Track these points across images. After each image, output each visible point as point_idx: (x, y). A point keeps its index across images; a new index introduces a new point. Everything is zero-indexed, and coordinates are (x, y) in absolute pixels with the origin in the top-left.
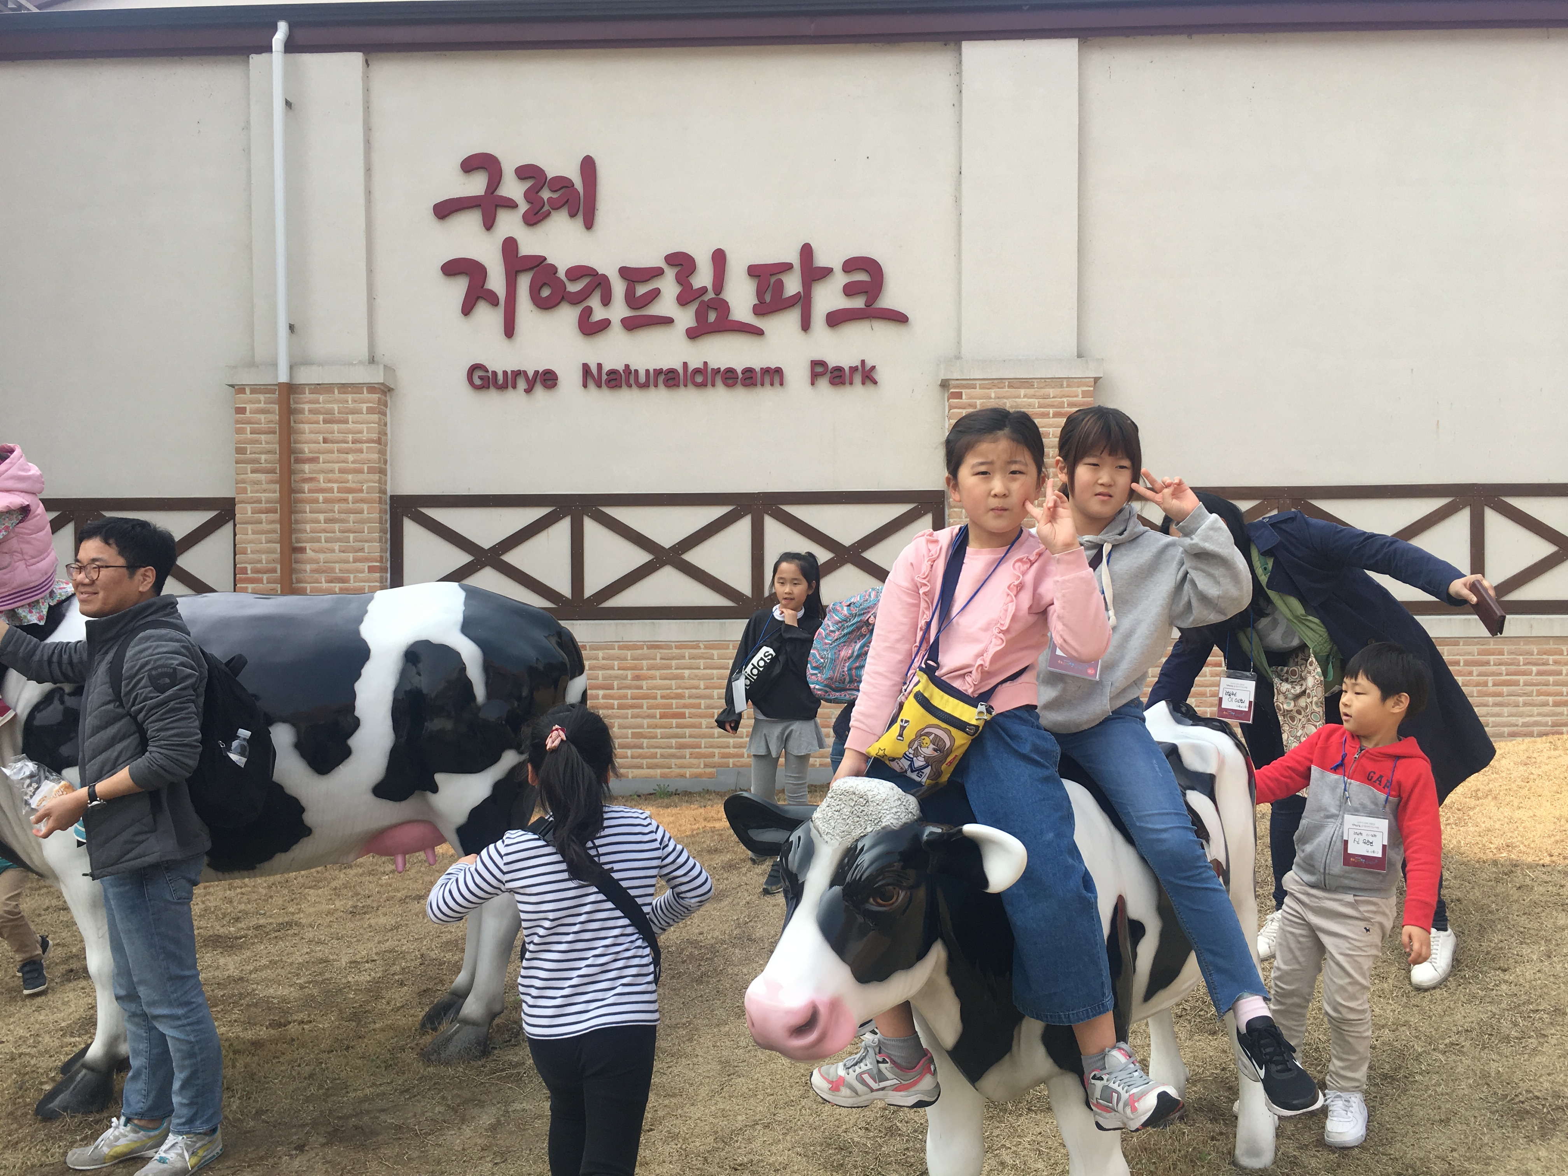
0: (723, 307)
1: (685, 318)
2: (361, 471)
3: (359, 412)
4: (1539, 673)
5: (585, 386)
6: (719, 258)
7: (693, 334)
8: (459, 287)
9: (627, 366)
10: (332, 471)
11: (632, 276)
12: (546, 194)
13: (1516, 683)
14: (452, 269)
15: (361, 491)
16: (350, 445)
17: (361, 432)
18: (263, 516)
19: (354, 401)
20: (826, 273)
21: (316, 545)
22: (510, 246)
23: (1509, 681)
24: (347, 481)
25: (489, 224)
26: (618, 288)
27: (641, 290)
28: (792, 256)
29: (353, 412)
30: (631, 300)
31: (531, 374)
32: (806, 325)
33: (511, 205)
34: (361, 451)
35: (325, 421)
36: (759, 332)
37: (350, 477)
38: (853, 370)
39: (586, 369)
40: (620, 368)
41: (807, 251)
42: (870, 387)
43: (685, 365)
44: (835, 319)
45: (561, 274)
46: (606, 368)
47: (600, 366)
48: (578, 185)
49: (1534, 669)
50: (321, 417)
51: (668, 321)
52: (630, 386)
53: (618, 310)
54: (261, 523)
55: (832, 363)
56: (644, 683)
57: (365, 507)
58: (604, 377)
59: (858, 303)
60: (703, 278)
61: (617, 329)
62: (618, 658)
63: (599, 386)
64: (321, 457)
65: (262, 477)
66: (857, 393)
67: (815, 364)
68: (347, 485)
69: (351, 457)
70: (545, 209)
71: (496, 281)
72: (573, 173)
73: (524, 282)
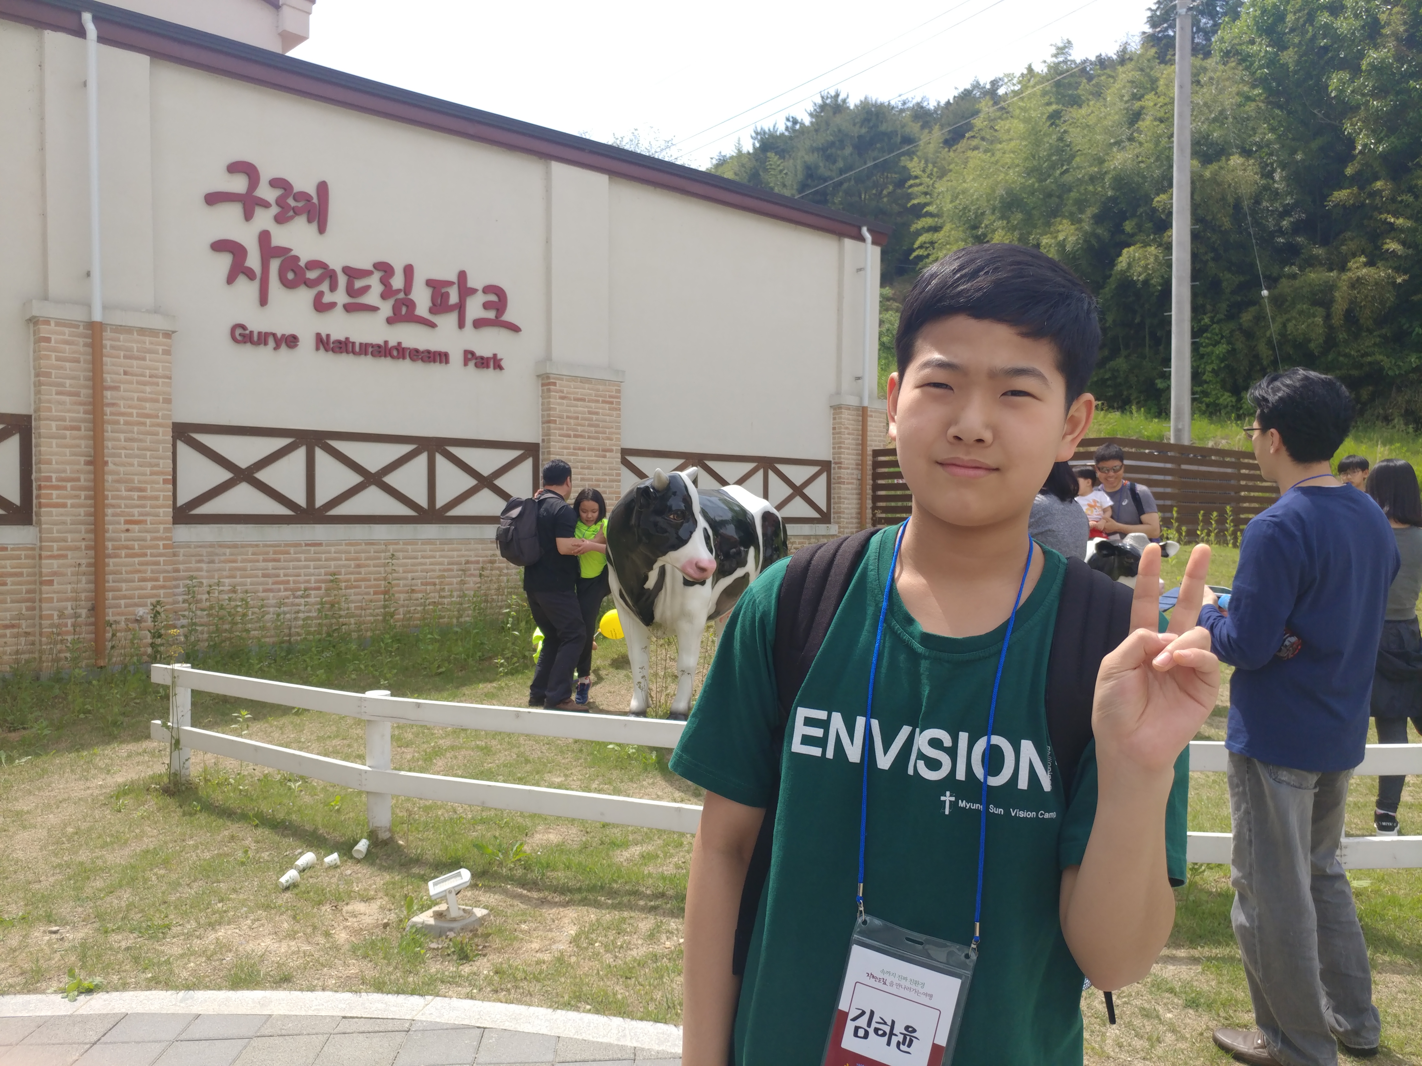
0: (411, 305)
1: (386, 309)
2: (157, 401)
3: (156, 352)
5: (317, 349)
6: (409, 271)
7: (390, 321)
8: (224, 261)
9: (347, 339)
10: (132, 399)
11: (352, 273)
12: (291, 202)
14: (220, 246)
15: (157, 417)
16: (147, 379)
17: (157, 369)
18: (68, 433)
19: (151, 343)
20: (473, 291)
21: (117, 459)
22: (264, 237)
24: (145, 408)
25: (248, 216)
26: (342, 280)
27: (358, 284)
28: (453, 277)
29: (151, 352)
30: (351, 291)
31: (279, 336)
32: (461, 325)
33: (266, 205)
34: (157, 384)
35: (126, 357)
36: (432, 325)
37: (148, 405)
38: (488, 359)
39: (318, 336)
40: (343, 339)
41: (462, 276)
42: (498, 370)
43: (386, 342)
44: (479, 324)
45: (302, 263)
46: (333, 338)
47: (328, 336)
48: (315, 200)
50: (122, 354)
51: (374, 309)
52: (347, 352)
53: (340, 297)
54: (65, 438)
55: (479, 353)
56: (363, 570)
57: (161, 430)
58: (332, 345)
59: (491, 315)
60: (398, 282)
61: (339, 309)
62: (346, 552)
63: (326, 350)
64: (122, 386)
65: (67, 399)
66: (490, 373)
67: (466, 352)
68: (145, 411)
69: (148, 389)
70: (291, 213)
71: (254, 261)
72: (312, 191)
73: (275, 265)
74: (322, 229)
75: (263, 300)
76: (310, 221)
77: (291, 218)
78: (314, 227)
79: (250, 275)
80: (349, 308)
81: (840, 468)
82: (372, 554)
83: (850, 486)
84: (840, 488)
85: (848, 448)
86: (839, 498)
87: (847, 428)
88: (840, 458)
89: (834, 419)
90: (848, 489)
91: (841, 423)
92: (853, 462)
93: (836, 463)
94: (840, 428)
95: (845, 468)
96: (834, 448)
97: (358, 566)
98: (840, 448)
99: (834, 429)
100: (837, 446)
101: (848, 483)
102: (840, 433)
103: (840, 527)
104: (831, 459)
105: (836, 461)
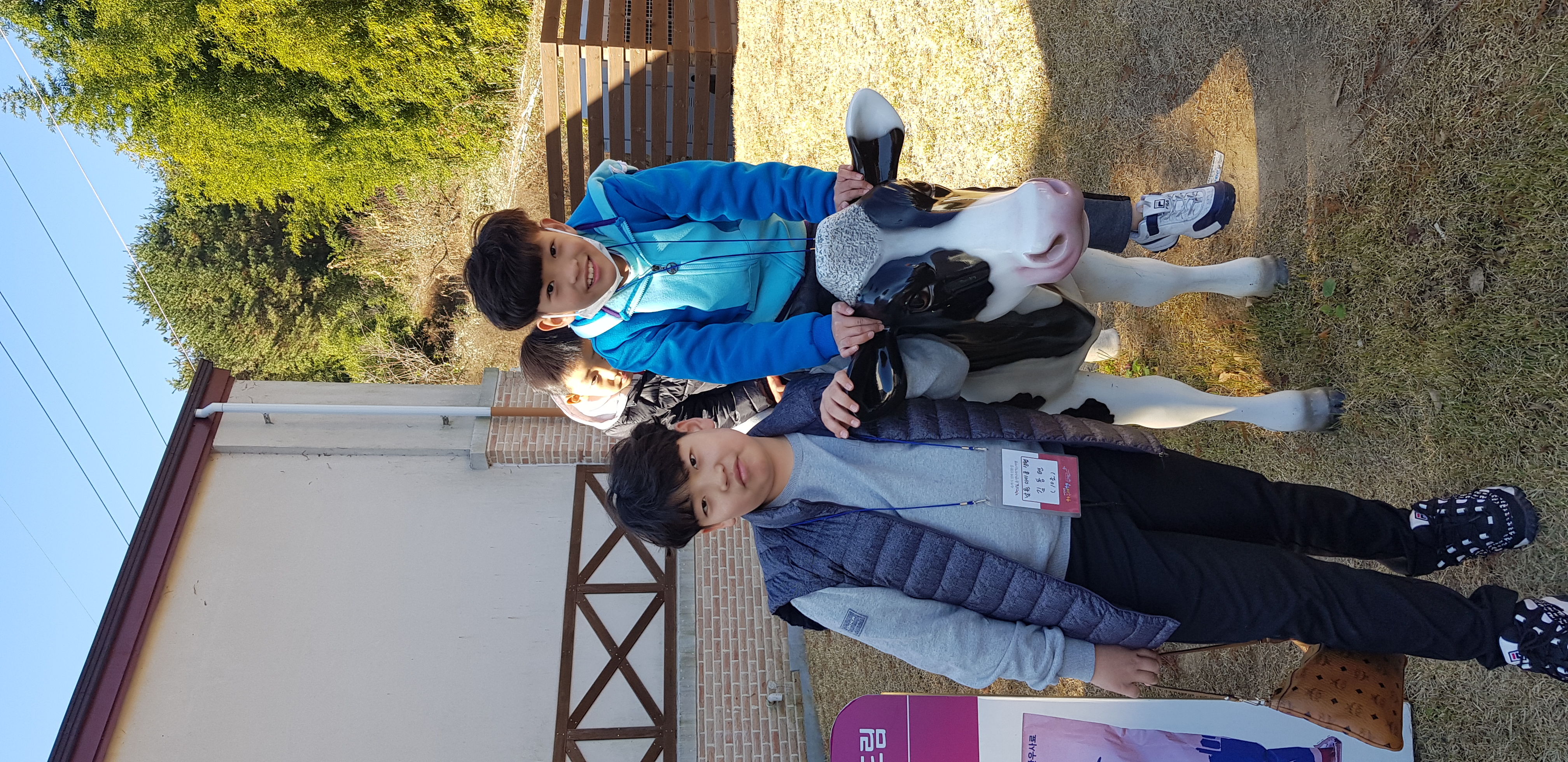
4: (724, 545)
13: (732, 560)
23: (730, 565)
49: (720, 549)
81: (589, 453)
85: (558, 438)
87: (525, 442)
88: (573, 454)
89: (510, 461)
91: (517, 453)
93: (581, 459)
94: (524, 453)
95: (589, 446)
96: (557, 462)
98: (556, 453)
99: (525, 461)
100: (553, 457)
102: (533, 455)
104: (575, 464)
105: (577, 458)
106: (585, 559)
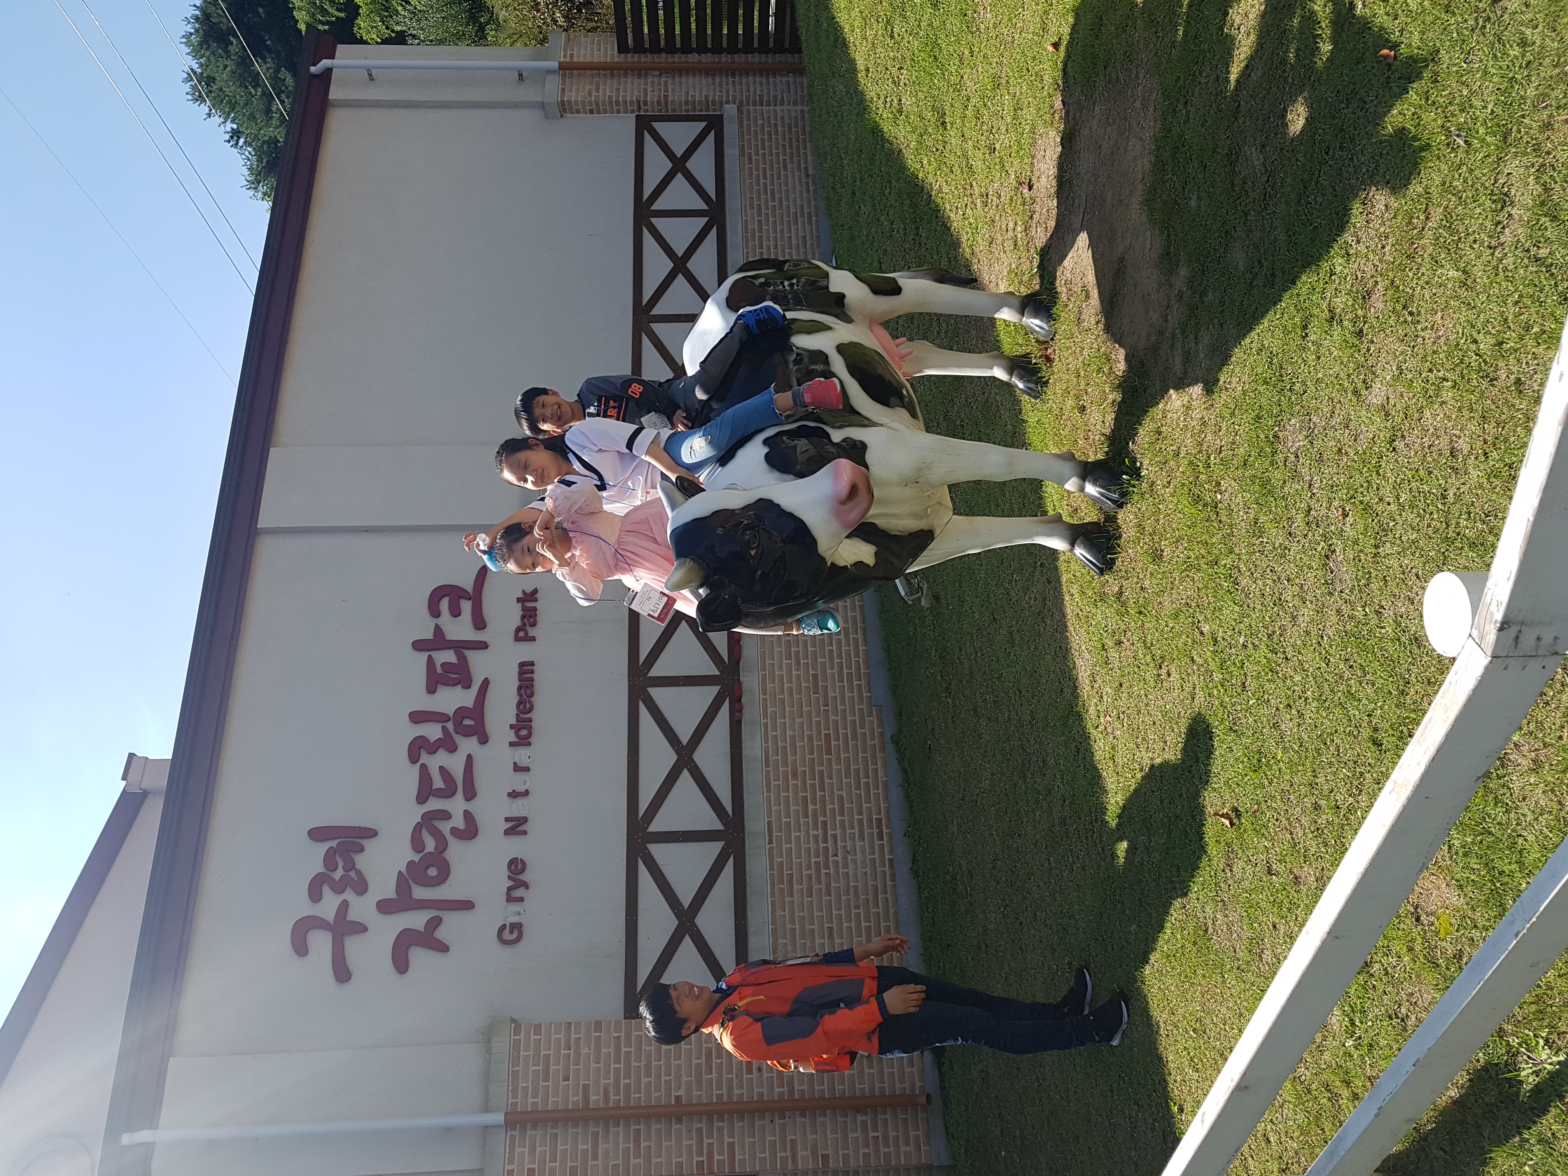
0: (461, 713)
1: (468, 745)
2: (598, 1040)
3: (538, 1043)
5: (525, 833)
6: (418, 717)
7: (484, 740)
8: (420, 957)
10: (598, 1070)
11: (425, 792)
12: (338, 875)
14: (401, 963)
16: (572, 1052)
17: (559, 1040)
18: (643, 1144)
20: (438, 630)
21: (673, 1086)
22: (385, 907)
24: (608, 1053)
25: (361, 928)
26: (434, 804)
27: (438, 783)
28: (422, 658)
29: (538, 1049)
30: (448, 792)
31: (511, 883)
32: (482, 645)
33: (344, 906)
34: (578, 1040)
35: (546, 1079)
36: (486, 684)
37: (604, 1050)
38: (524, 609)
39: (508, 832)
41: (418, 646)
42: (538, 596)
44: (479, 623)
45: (416, 858)
48: (334, 843)
50: (542, 1084)
51: (470, 761)
54: (649, 1147)
55: (517, 624)
59: (466, 606)
60: (433, 731)
64: (583, 1083)
65: (602, 1147)
66: (543, 606)
67: (517, 638)
69: (584, 1051)
70: (352, 874)
71: (417, 920)
72: (322, 848)
73: (420, 893)
74: (372, 833)
75: (467, 905)
76: (362, 850)
77: (359, 873)
78: (369, 844)
79: (435, 923)
80: (470, 794)
81: (645, 102)
82: (780, 758)
83: (670, 87)
84: (673, 102)
85: (618, 89)
86: (687, 102)
87: (590, 92)
88: (632, 102)
89: (578, 112)
90: (674, 90)
91: (583, 102)
92: (636, 81)
93: (639, 109)
94: (590, 103)
95: (646, 95)
96: (619, 112)
97: (795, 775)
98: (617, 103)
99: (591, 112)
100: (615, 107)
101: (666, 90)
102: (597, 104)
103: (728, 102)
104: (634, 115)
105: (635, 108)
106: (648, 190)
